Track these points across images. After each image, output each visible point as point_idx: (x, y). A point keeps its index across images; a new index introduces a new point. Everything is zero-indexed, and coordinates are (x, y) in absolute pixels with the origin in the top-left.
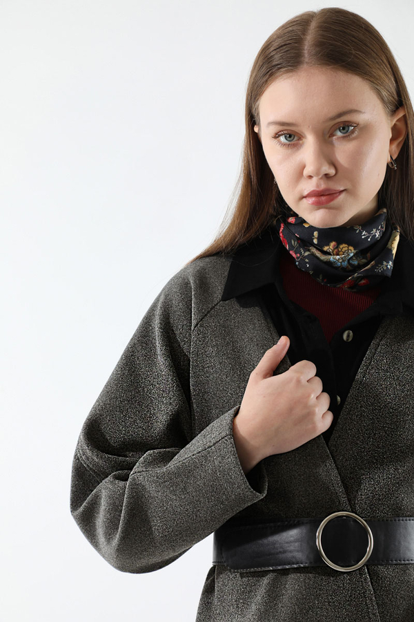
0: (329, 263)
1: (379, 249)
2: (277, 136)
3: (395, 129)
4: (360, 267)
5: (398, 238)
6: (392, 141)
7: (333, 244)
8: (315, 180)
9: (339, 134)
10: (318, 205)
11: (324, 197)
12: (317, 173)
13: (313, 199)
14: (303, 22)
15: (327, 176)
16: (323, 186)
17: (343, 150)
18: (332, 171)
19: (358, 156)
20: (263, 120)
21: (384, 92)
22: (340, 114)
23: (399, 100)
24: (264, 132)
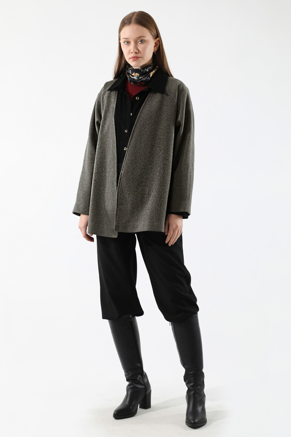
1: (147, 74)
2: (124, 42)
3: (156, 43)
5: (154, 72)
6: (154, 47)
7: (134, 73)
8: (133, 54)
9: (140, 42)
10: (134, 60)
11: (136, 58)
12: (134, 51)
13: (132, 59)
14: (133, 14)
15: (136, 53)
16: (135, 55)
17: (140, 47)
18: (137, 52)
19: (145, 49)
20: (121, 38)
21: (152, 33)
22: (140, 37)
23: (157, 36)
24: (122, 42)
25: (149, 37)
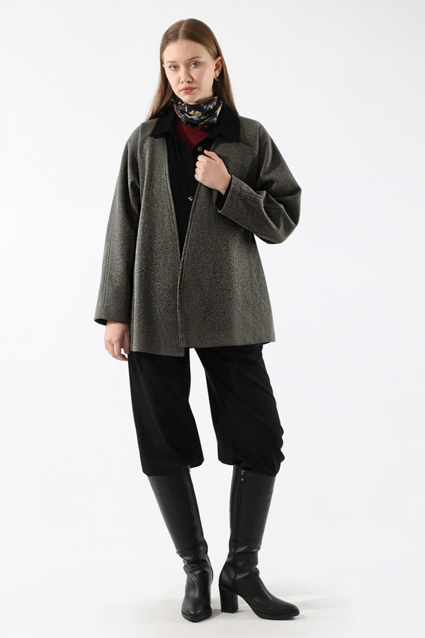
0: (192, 119)
1: (212, 112)
2: (170, 67)
3: (217, 65)
4: (204, 120)
5: (220, 109)
6: (215, 70)
7: (193, 111)
8: (184, 83)
9: (193, 66)
10: (187, 93)
11: (188, 90)
12: (185, 81)
13: (184, 91)
14: (180, 24)
15: (189, 82)
16: (188, 85)
17: (195, 72)
18: (191, 80)
19: (201, 75)
20: (165, 61)
21: (211, 51)
22: (193, 58)
23: (217, 54)
24: (166, 66)
25: (205, 56)
